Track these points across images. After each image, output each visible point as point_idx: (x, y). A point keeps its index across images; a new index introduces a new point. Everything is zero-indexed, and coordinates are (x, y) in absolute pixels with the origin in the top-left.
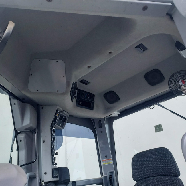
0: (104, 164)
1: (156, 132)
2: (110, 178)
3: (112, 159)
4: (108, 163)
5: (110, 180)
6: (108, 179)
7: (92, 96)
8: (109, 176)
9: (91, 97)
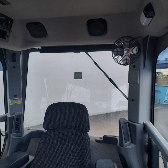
0: (11, 103)
1: (75, 78)
2: (17, 120)
3: (22, 98)
4: (17, 103)
5: (16, 123)
6: (14, 121)
7: (9, 22)
8: (16, 119)
9: (7, 24)
